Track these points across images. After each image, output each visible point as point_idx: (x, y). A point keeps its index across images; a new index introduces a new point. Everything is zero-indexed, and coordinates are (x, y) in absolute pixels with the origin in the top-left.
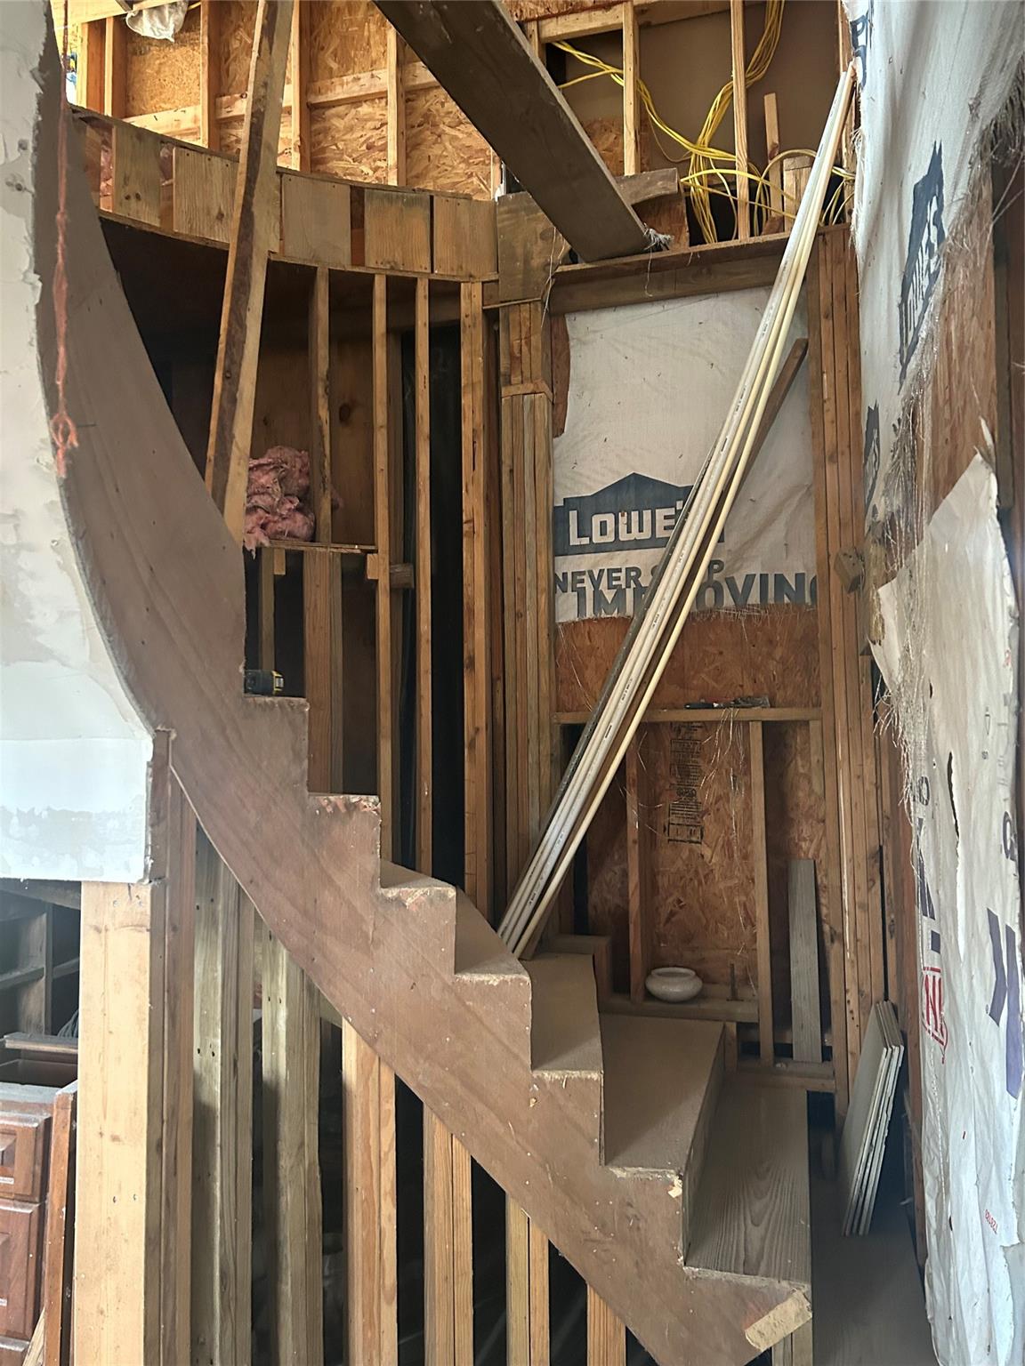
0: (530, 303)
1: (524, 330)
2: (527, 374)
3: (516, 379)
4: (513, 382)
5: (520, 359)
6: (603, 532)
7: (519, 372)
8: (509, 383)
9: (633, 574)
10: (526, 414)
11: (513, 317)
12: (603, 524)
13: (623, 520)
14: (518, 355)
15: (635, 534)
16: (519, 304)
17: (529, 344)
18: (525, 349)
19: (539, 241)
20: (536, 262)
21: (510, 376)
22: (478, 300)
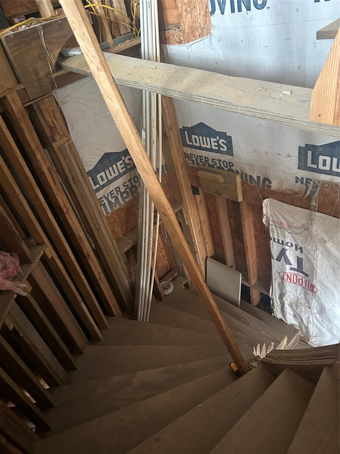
0: (47, 97)
1: (51, 112)
2: (61, 133)
3: (57, 138)
4: (56, 140)
5: (55, 127)
6: (103, 180)
7: (57, 134)
8: (54, 140)
9: (118, 189)
10: (69, 152)
11: (43, 107)
12: (101, 177)
13: (107, 172)
14: (54, 126)
15: (114, 175)
16: (42, 99)
17: (56, 119)
18: (55, 121)
19: (39, 61)
20: (42, 74)
21: (53, 137)
22: (19, 102)
